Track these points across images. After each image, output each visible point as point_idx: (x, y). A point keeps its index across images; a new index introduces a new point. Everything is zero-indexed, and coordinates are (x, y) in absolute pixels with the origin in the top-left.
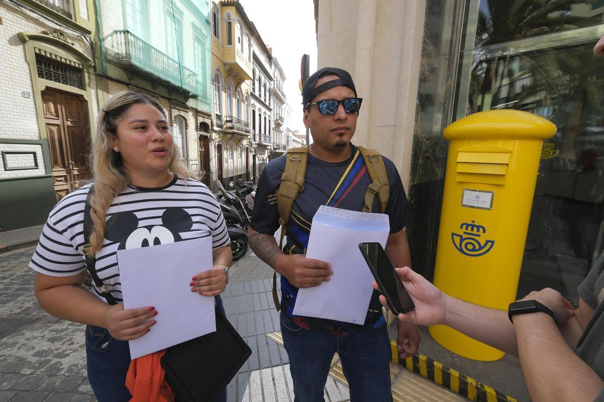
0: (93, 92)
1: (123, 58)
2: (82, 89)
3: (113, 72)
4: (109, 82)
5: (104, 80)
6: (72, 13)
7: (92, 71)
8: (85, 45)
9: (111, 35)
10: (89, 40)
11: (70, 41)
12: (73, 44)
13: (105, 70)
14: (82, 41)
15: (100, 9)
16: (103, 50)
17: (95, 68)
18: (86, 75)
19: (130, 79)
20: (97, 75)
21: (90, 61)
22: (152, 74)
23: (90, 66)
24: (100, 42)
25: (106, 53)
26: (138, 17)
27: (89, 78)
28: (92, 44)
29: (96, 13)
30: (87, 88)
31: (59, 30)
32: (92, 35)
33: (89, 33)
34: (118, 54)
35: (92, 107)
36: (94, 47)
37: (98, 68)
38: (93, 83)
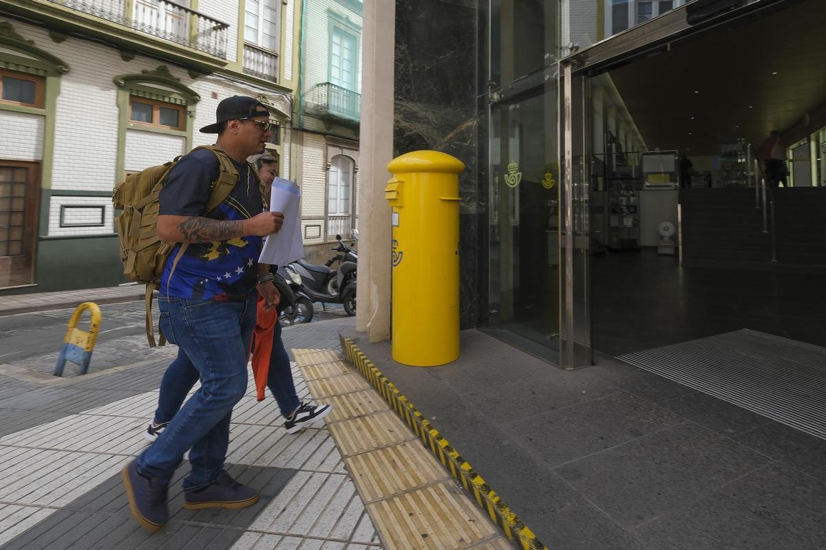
0: (287, 146)
1: (321, 109)
2: (276, 144)
3: (310, 124)
4: (305, 134)
5: (300, 133)
6: (277, 77)
7: (288, 126)
8: (285, 102)
9: (313, 89)
10: (289, 98)
11: (270, 102)
12: (273, 104)
13: (301, 123)
14: (283, 100)
15: (304, 69)
16: (302, 104)
17: (291, 123)
18: (282, 130)
19: (329, 129)
20: (293, 129)
21: (287, 117)
22: (352, 121)
23: (286, 122)
24: (300, 97)
25: (306, 107)
26: (346, 66)
27: (285, 133)
28: (292, 101)
29: (300, 73)
30: (282, 142)
31: (261, 94)
32: (294, 93)
33: (290, 91)
34: (318, 105)
35: (283, 161)
36: (294, 103)
37: (295, 121)
38: (288, 137)
